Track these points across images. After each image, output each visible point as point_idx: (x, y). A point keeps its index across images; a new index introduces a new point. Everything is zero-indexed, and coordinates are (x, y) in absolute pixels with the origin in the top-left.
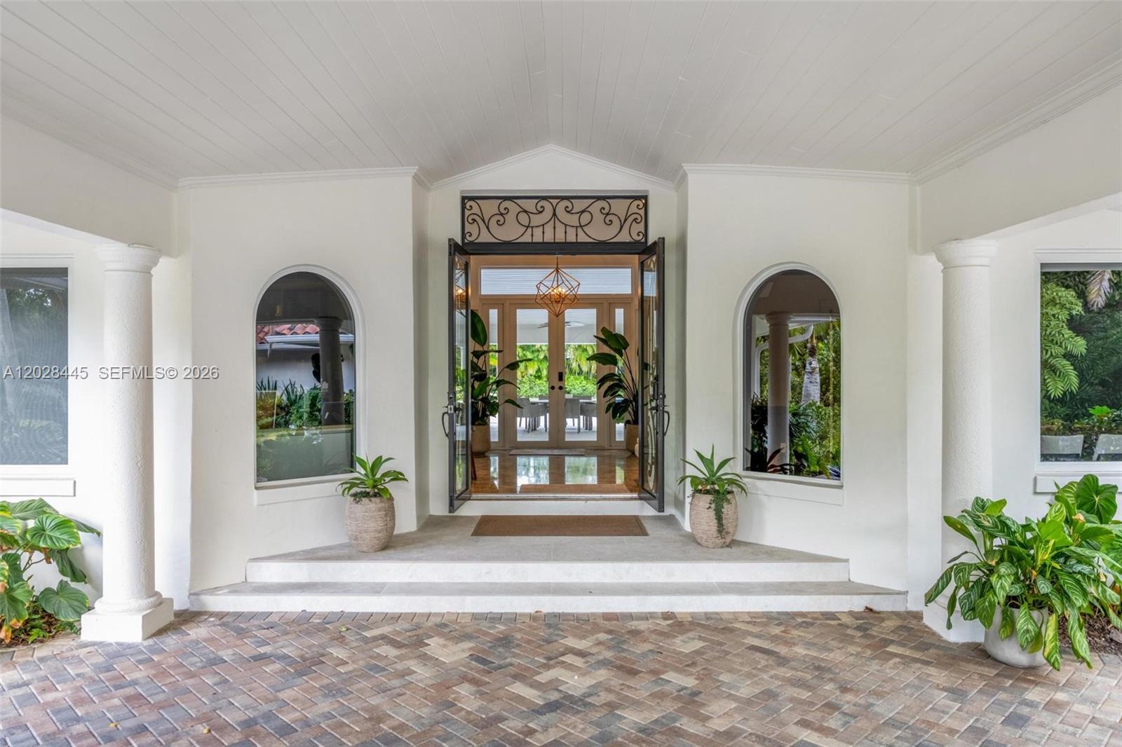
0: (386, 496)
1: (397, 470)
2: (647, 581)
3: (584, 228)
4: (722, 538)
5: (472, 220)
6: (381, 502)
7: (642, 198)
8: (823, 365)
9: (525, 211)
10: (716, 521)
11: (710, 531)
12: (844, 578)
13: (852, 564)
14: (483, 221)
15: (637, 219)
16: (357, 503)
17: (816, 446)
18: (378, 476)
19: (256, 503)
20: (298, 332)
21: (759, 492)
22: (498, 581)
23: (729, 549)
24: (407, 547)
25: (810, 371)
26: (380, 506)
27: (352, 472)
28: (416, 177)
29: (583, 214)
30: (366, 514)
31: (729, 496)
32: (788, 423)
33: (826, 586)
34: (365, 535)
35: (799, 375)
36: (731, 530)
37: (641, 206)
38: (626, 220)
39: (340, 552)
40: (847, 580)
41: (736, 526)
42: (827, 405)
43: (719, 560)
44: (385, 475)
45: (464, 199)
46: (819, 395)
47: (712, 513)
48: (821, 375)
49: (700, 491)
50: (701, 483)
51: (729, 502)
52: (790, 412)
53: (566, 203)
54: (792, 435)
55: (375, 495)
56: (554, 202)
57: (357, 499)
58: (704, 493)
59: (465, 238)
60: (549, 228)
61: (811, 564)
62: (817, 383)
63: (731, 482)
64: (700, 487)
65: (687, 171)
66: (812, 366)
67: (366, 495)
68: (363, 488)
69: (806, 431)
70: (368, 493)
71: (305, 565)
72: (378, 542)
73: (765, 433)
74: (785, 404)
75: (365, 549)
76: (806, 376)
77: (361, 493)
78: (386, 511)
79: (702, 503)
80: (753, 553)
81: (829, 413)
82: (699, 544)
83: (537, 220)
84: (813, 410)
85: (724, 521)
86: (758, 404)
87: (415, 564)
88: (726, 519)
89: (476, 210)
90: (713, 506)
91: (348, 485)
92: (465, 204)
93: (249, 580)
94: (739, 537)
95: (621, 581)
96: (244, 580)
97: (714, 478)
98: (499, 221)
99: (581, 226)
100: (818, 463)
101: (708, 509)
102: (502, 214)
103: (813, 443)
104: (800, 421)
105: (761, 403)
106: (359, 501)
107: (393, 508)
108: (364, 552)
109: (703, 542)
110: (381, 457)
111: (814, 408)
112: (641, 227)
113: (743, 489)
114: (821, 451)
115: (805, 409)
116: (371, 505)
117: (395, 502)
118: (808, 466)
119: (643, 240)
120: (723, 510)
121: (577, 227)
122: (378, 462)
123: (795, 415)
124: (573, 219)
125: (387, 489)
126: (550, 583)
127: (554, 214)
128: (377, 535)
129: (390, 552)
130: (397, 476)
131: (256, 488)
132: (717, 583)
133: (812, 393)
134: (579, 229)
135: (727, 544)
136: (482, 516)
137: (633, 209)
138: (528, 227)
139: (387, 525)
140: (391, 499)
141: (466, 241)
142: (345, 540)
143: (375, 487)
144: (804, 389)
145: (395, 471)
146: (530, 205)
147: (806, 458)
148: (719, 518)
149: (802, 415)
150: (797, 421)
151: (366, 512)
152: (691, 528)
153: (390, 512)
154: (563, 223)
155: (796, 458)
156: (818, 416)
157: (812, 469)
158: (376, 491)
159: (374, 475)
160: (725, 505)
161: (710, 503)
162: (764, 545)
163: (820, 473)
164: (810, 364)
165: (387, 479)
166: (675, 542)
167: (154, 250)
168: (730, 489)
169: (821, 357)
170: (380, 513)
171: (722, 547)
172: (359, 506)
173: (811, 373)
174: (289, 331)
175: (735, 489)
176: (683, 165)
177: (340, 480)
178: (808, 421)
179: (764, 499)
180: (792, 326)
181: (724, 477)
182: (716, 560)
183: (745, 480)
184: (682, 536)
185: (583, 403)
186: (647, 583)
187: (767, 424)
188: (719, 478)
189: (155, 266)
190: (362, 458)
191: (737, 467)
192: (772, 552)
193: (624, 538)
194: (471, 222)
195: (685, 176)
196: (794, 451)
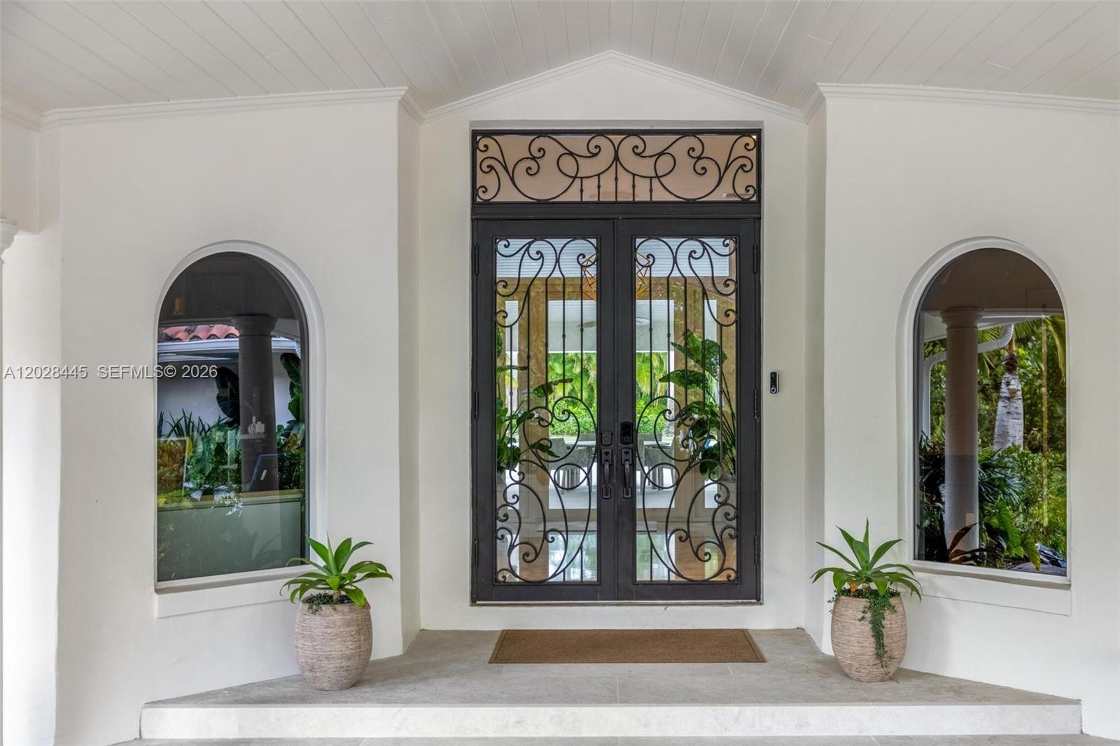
0: (358, 603)
1: (375, 561)
2: (767, 735)
3: (661, 179)
4: (882, 667)
5: (488, 166)
6: (351, 611)
7: (753, 134)
8: (1026, 384)
9: (571, 154)
10: (873, 640)
11: (863, 654)
12: (1073, 729)
13: (1085, 709)
14: (506, 168)
15: (745, 165)
16: (315, 612)
17: (1018, 515)
18: (345, 571)
19: (156, 614)
20: (200, 335)
21: (939, 594)
22: (533, 735)
23: (893, 684)
24: (391, 681)
25: (1008, 395)
26: (349, 617)
27: (302, 563)
28: (404, 104)
29: (662, 158)
30: (329, 631)
31: (893, 601)
32: (977, 481)
33: (1046, 741)
34: (325, 663)
35: (987, 399)
36: (896, 654)
37: (752, 145)
38: (727, 167)
39: (286, 690)
40: (1078, 732)
41: (904, 647)
42: (1036, 449)
43: (878, 700)
44: (355, 569)
45: (476, 135)
46: (1021, 434)
47: (867, 628)
48: (1024, 400)
49: (848, 593)
50: (850, 581)
51: (892, 608)
52: (979, 462)
53: (634, 140)
54: (982, 500)
55: (342, 600)
56: (616, 139)
57: (314, 607)
58: (854, 596)
59: (477, 195)
60: (607, 183)
61: (1022, 707)
62: (1018, 414)
63: (896, 578)
64: (847, 586)
65: (824, 94)
66: (1011, 387)
67: (327, 600)
68: (323, 589)
69: (1004, 493)
70: (331, 597)
71: (234, 712)
72: (344, 674)
73: (939, 495)
74: (973, 449)
75: (326, 685)
76: (1000, 404)
77: (319, 597)
78: (358, 625)
79: (850, 612)
80: (931, 690)
81: (1040, 464)
82: (847, 675)
83: (588, 167)
84: (1014, 458)
85: (886, 641)
86: (928, 449)
87: (405, 709)
88: (888, 636)
89: (494, 151)
90: (868, 615)
91: (299, 585)
92: (477, 143)
93: (145, 736)
94: (910, 664)
95: (727, 734)
96: (138, 737)
97: (869, 573)
98: (530, 168)
99: (658, 177)
100: (1024, 544)
101: (860, 620)
102: (534, 158)
103: (1014, 511)
104: (993, 476)
105: (933, 449)
106: (316, 611)
107: (369, 620)
108: (323, 690)
109: (853, 672)
110: (348, 541)
111: (1015, 455)
112: (751, 179)
113: (914, 589)
114: (1027, 523)
115: (1002, 457)
116: (334, 617)
117: (371, 611)
118: (1009, 548)
119: (754, 199)
120: (884, 622)
121: (651, 178)
122: (345, 549)
123: (986, 466)
124: (645, 167)
125: (361, 591)
126: (616, 738)
127: (616, 158)
128: (344, 664)
129: (366, 691)
130: (376, 571)
131: (158, 591)
132: (874, 736)
133: (1011, 431)
134: (655, 182)
135: (890, 675)
136: (503, 631)
137: (739, 150)
138: (574, 178)
139: (360, 647)
140: (367, 606)
141: (478, 200)
142: (291, 670)
143: (341, 587)
144: (997, 423)
145: (371, 563)
146: (578, 144)
147: (1005, 535)
148: (878, 634)
149: (997, 466)
150: (989, 476)
151: (328, 627)
152: (834, 651)
153: (364, 628)
154: (631, 173)
155: (990, 535)
156: (1023, 468)
157: (1014, 553)
158: (343, 593)
159: (339, 569)
160: (887, 614)
161: (864, 612)
162: (947, 678)
163: (1026, 560)
164: (1008, 384)
165: (359, 576)
166: (808, 671)
167: (8, 223)
168: (893, 588)
169: (1022, 370)
170: (349, 629)
171: (882, 680)
172: (317, 617)
173: (1008, 399)
174: (186, 334)
175: (900, 588)
176: (818, 84)
177: (284, 577)
178: (1006, 476)
179: (948, 605)
180: (982, 326)
181: (884, 571)
182: (873, 701)
183: (918, 575)
184: (819, 662)
185: (649, 446)
186: (768, 738)
187: (943, 481)
188: (878, 572)
189: (8, 248)
190: (319, 541)
191: (904, 554)
192: (961, 687)
193: (729, 665)
194: (487, 170)
195: (821, 100)
196: (986, 524)
